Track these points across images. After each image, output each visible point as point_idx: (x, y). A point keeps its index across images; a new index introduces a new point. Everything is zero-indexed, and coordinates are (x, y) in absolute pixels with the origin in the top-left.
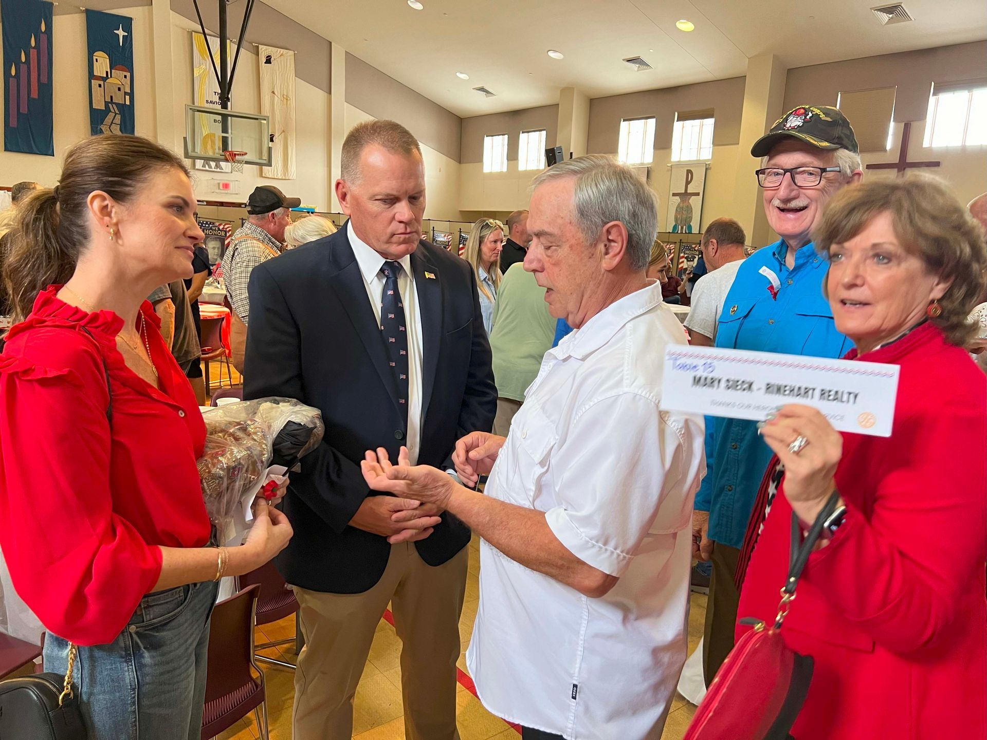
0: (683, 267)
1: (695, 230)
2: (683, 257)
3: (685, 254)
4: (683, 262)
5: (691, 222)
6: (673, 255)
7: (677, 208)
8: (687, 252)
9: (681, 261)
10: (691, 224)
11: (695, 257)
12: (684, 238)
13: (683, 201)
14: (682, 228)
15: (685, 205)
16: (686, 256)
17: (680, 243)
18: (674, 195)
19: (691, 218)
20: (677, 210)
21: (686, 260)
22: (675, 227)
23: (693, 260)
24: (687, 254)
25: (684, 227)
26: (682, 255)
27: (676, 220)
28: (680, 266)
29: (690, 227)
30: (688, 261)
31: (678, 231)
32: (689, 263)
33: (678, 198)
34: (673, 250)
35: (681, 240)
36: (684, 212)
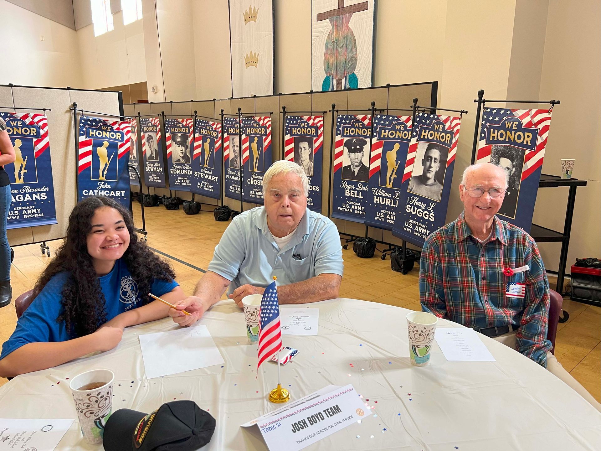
0: (341, 163)
1: (364, 81)
2: (339, 144)
3: (343, 136)
4: (341, 154)
5: (354, 68)
6: (321, 139)
7: (327, 43)
8: (348, 131)
9: (337, 151)
10: (355, 72)
11: (365, 143)
12: (340, 100)
13: (337, 27)
14: (339, 83)
15: (342, 34)
16: (346, 139)
17: (333, 111)
18: (321, 17)
19: (354, 60)
20: (327, 47)
21: (346, 150)
22: (326, 83)
23: (361, 150)
24: (347, 136)
25: (344, 80)
26: (338, 138)
27: (328, 69)
28: (336, 162)
29: (353, 79)
30: (350, 151)
31: (333, 88)
32: (352, 155)
33: (327, 23)
34: (322, 129)
35: (334, 106)
36: (340, 50)
